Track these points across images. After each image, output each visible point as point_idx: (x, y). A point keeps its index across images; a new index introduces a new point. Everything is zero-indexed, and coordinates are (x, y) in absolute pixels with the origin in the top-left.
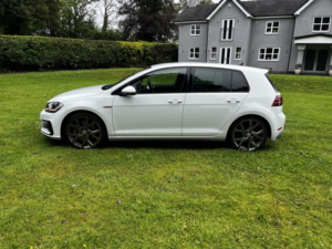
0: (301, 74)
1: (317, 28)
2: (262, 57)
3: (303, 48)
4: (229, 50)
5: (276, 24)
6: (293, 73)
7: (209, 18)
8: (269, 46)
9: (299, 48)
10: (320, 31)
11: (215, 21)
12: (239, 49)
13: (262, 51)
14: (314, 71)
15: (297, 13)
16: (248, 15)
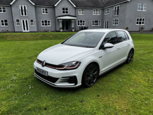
0: (63, 32)
1: (64, 12)
2: (43, 25)
3: (61, 21)
4: (26, 21)
5: (46, 10)
6: (60, 31)
7: (11, 4)
8: (46, 20)
9: (60, 21)
10: (65, 14)
11: (15, 6)
12: (32, 21)
13: (43, 22)
14: (65, 30)
15: (56, 5)
16: (34, 4)
